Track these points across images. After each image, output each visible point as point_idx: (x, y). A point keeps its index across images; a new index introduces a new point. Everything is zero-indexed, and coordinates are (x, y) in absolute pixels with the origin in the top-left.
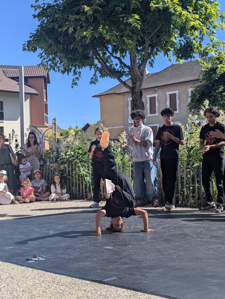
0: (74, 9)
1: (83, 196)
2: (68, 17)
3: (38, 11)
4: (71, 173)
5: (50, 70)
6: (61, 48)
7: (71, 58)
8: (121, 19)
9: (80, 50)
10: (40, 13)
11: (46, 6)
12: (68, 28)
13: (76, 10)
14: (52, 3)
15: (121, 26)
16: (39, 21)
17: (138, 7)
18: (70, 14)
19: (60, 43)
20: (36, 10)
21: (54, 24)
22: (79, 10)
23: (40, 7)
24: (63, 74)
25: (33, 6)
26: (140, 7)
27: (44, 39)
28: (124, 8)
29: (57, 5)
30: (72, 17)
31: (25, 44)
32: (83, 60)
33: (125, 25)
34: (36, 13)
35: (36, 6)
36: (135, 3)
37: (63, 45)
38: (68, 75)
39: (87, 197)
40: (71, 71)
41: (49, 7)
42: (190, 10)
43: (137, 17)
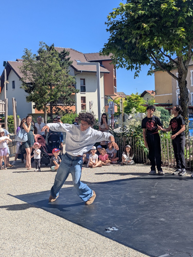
0: (135, 25)
1: (142, 160)
2: (131, 31)
3: (110, 26)
4: (134, 144)
5: (118, 67)
6: (126, 52)
7: (133, 59)
8: (171, 31)
9: (141, 53)
10: (111, 28)
11: (115, 22)
13: (137, 26)
15: (171, 36)
16: (111, 33)
18: (133, 29)
19: (125, 49)
20: (108, 25)
21: (121, 36)
22: (139, 25)
23: (111, 24)
24: (128, 70)
25: (106, 23)
26: (185, 21)
27: (115, 46)
28: (173, 23)
31: (101, 51)
32: (143, 61)
33: (173, 36)
34: (109, 28)
35: (108, 23)
36: (182, 19)
37: (128, 49)
38: (132, 71)
39: (145, 162)
40: (133, 68)
41: (118, 23)
43: (183, 30)
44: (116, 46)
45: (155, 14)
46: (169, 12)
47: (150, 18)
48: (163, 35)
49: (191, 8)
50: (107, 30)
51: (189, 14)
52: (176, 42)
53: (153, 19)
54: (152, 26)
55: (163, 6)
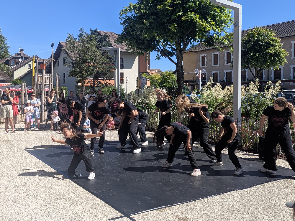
3: (123, 20)
8: (167, 26)
12: (137, 32)
14: (130, 16)
15: (166, 30)
16: (123, 26)
17: (176, 19)
20: (121, 20)
23: (124, 19)
25: (120, 18)
29: (133, 17)
30: (139, 26)
33: (168, 30)
34: (122, 22)
41: (129, 18)
42: (209, 20)
43: (175, 25)
44: (128, 37)
45: (154, 12)
46: (165, 11)
47: (151, 15)
48: (160, 29)
49: (182, 9)
50: (121, 24)
51: (180, 14)
52: (170, 35)
53: (152, 17)
54: (151, 22)
55: (159, 7)
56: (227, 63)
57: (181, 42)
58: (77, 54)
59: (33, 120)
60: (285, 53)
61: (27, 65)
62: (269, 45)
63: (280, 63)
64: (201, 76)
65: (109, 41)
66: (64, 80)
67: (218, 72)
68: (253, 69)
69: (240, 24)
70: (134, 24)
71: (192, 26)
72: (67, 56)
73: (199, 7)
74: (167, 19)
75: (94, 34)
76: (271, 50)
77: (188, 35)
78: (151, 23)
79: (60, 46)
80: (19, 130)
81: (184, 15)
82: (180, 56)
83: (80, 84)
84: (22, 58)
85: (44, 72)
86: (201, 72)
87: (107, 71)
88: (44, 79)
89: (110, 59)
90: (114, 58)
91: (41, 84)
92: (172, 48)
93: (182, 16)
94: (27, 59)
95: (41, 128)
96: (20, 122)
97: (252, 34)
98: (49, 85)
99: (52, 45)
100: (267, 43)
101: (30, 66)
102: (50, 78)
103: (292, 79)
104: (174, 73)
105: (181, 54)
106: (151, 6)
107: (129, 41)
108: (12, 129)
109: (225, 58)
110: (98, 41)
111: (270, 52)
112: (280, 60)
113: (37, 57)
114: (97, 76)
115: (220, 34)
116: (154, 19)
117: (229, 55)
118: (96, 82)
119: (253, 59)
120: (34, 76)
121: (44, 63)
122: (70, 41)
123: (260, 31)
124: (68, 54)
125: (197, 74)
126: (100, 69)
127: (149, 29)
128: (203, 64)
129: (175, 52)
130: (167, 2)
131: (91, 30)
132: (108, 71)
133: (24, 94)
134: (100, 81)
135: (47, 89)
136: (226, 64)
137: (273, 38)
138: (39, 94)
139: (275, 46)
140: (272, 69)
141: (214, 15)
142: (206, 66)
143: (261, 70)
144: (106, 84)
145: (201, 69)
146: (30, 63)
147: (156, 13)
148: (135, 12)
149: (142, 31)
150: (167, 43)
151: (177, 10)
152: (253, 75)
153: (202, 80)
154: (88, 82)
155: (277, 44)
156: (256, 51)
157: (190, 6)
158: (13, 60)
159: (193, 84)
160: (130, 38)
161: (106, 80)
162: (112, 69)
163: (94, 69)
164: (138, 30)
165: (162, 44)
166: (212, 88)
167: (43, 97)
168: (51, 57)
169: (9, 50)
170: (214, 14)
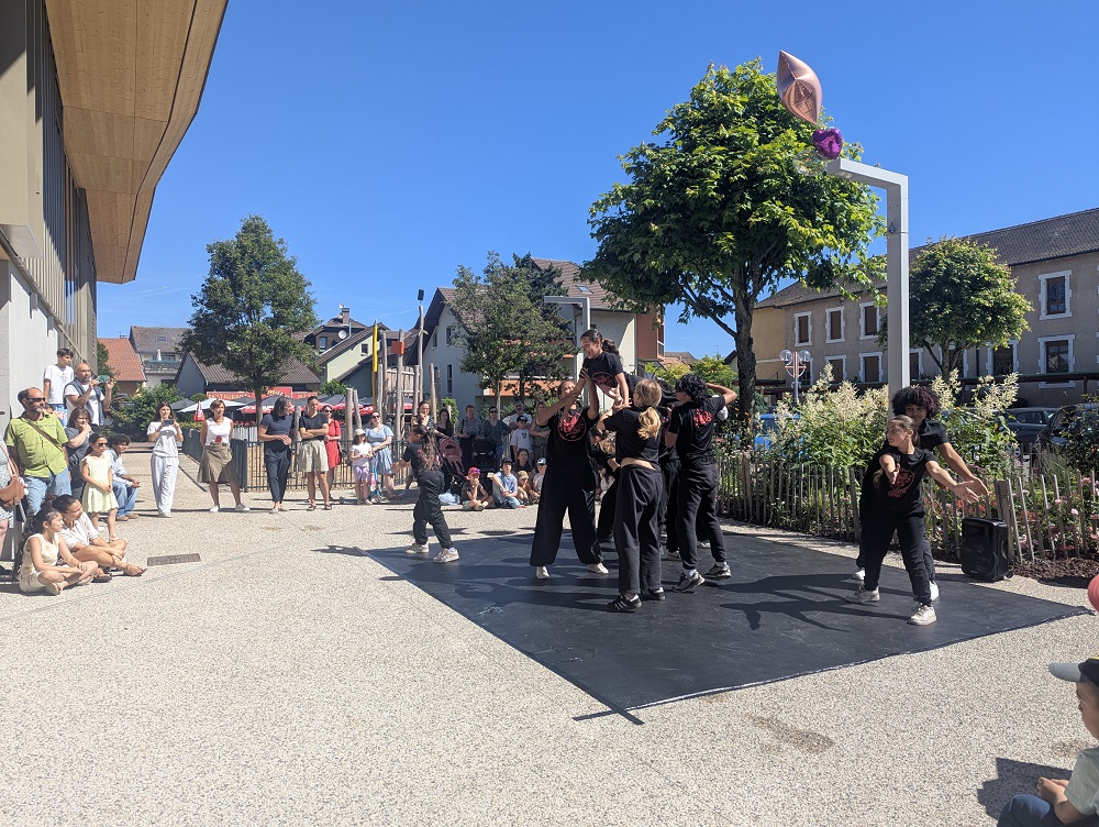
3: (598, 227)
8: (710, 239)
10: (599, 230)
11: (608, 220)
12: (632, 256)
13: (642, 229)
15: (709, 249)
16: (598, 242)
20: (593, 226)
23: (600, 223)
25: (589, 223)
26: (735, 220)
30: (637, 241)
33: (713, 249)
34: (594, 231)
35: (593, 222)
36: (729, 215)
41: (612, 221)
42: (820, 218)
43: (731, 237)
45: (677, 204)
47: (669, 212)
48: (692, 246)
49: (750, 195)
50: (593, 235)
51: (744, 207)
52: (717, 260)
53: (673, 216)
54: (669, 229)
55: (690, 192)
56: (867, 334)
57: (746, 278)
58: (480, 317)
59: (375, 477)
60: (1022, 305)
61: (359, 347)
62: (978, 284)
63: (1010, 330)
64: (798, 367)
65: (560, 283)
66: (450, 382)
67: (844, 357)
68: (937, 350)
69: (905, 226)
70: (626, 236)
71: (777, 235)
72: (456, 321)
73: (794, 186)
74: (711, 221)
75: (523, 266)
76: (985, 298)
77: (764, 261)
78: (667, 232)
79: (439, 296)
80: (342, 501)
81: (754, 209)
82: (744, 313)
83: (487, 392)
84: (346, 329)
85: (401, 359)
86: (798, 358)
87: (556, 359)
88: (401, 378)
89: (563, 327)
90: (573, 324)
91: (392, 393)
92: (723, 293)
93: (749, 213)
94: (358, 332)
95: (395, 498)
96: (343, 484)
97: (932, 257)
98: (414, 393)
99: (421, 295)
100: (973, 278)
101: (365, 349)
102: (415, 376)
103: (1043, 371)
104: (728, 361)
105: (747, 309)
106: (669, 187)
107: (612, 278)
108: (325, 500)
109: (862, 322)
110: (534, 284)
111: (982, 302)
112: (1008, 322)
113: (382, 328)
114: (530, 370)
115: (849, 257)
116: (677, 221)
117: (870, 312)
118: (527, 385)
119: (935, 320)
120: (376, 373)
121: (402, 340)
122: (463, 284)
123: (953, 249)
124: (459, 318)
125: (786, 362)
126: (539, 353)
127: (663, 247)
128: (803, 339)
129: (731, 303)
130: (711, 178)
131: (515, 257)
132: (560, 357)
133: (354, 418)
134: (537, 382)
135: (408, 405)
136: (862, 337)
137: (991, 266)
138: (388, 417)
139: (996, 286)
140: (989, 347)
141: (832, 207)
142: (810, 343)
143: (958, 348)
144: (552, 390)
145: (798, 350)
146: (364, 342)
147: (683, 207)
148: (627, 205)
149: (644, 253)
150: (710, 282)
151: (737, 197)
152: (938, 362)
153: (800, 379)
154: (509, 387)
155: (1000, 281)
156: (944, 300)
157: (769, 186)
158: (325, 334)
159: (777, 388)
160: (614, 270)
161: (552, 381)
162: (569, 353)
163: (523, 351)
164: (635, 250)
165: (697, 286)
166: (830, 394)
167: (400, 423)
168: (417, 327)
169: (314, 308)
170: (832, 204)
